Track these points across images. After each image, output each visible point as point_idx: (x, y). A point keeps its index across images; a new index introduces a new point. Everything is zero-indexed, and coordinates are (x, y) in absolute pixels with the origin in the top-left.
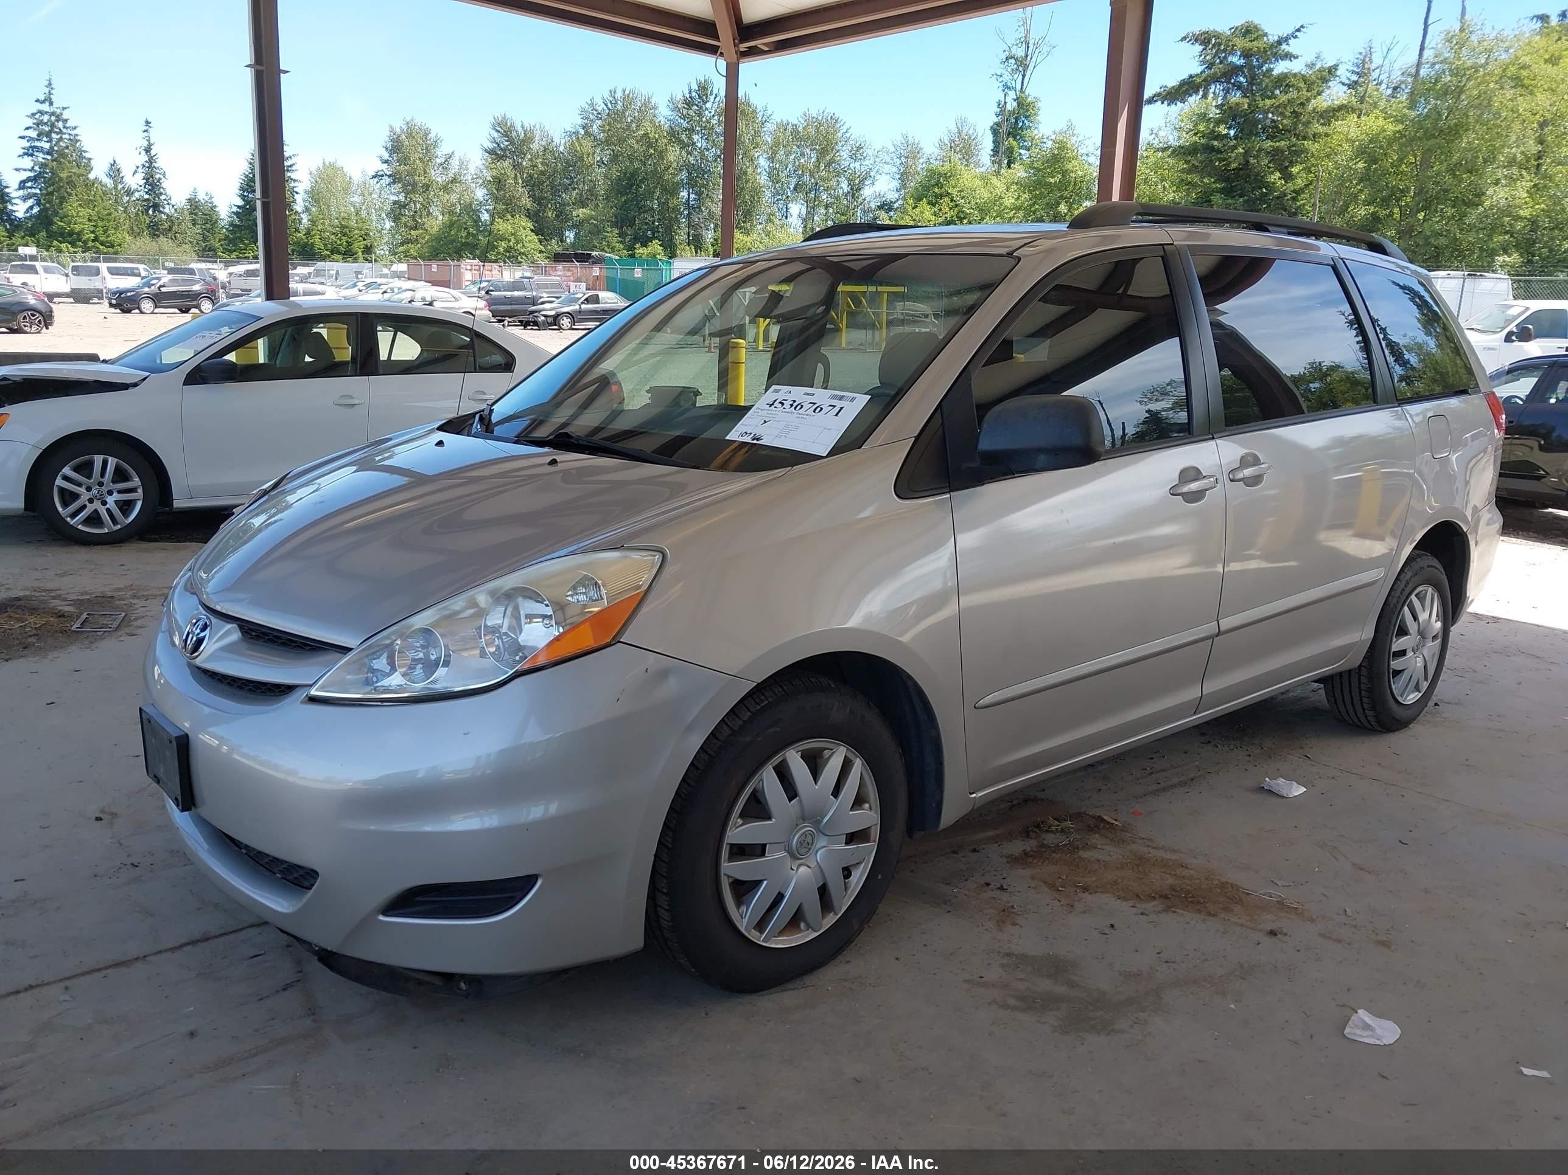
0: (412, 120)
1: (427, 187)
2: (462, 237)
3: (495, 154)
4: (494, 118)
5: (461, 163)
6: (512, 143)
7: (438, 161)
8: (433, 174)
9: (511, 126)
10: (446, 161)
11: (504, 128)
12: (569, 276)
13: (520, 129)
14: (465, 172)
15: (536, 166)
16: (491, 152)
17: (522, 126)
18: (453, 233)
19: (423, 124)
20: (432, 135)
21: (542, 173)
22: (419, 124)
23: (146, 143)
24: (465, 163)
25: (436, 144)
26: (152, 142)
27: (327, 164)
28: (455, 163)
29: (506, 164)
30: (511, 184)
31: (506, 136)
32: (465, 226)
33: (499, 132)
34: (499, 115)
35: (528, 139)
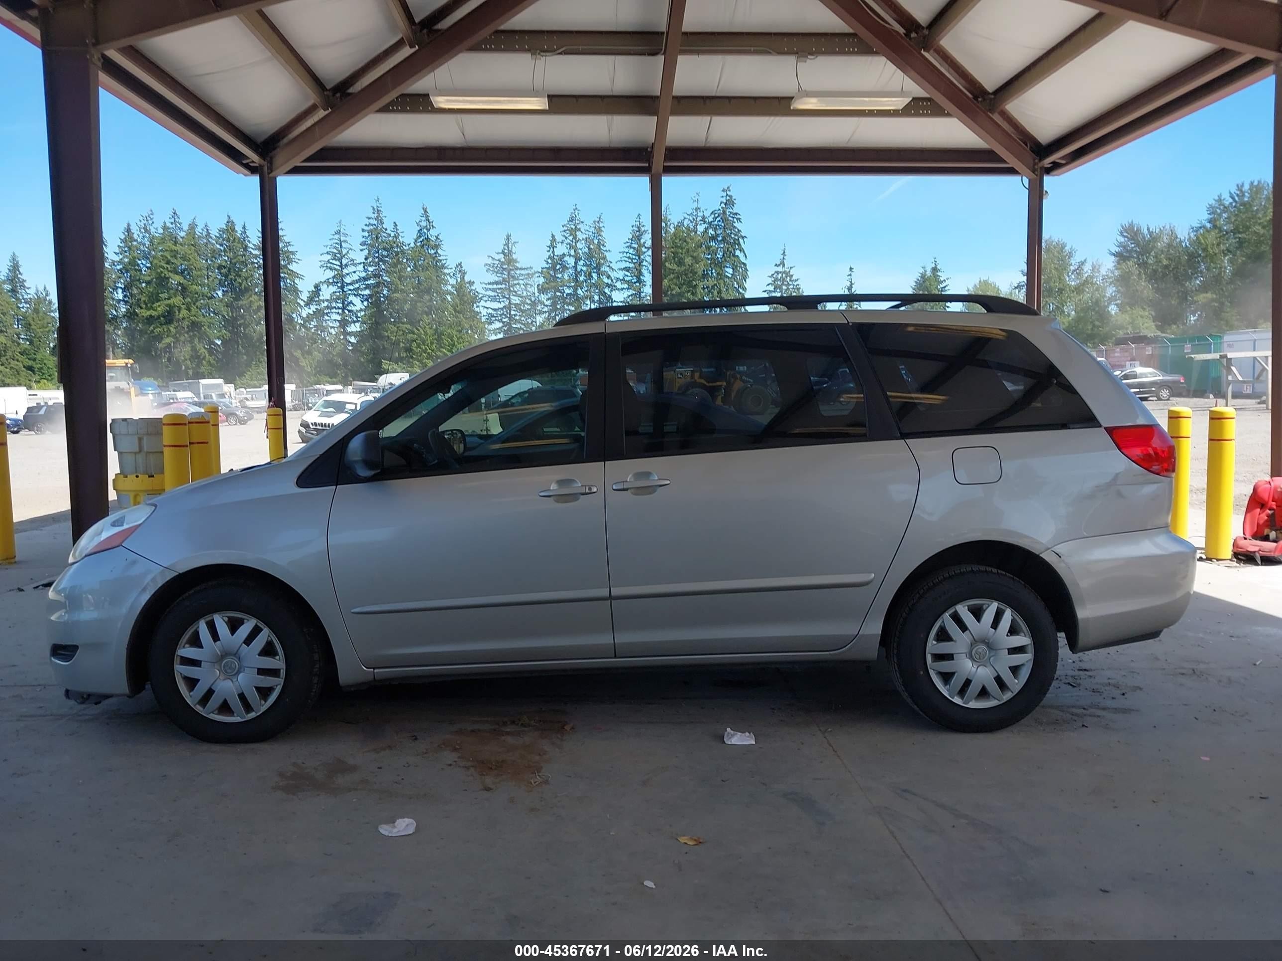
0: (1050, 238)
1: (1061, 291)
2: (1088, 329)
3: (1121, 257)
4: (1122, 226)
5: (1094, 267)
6: (1138, 245)
7: (1072, 268)
8: (1067, 279)
9: (1137, 230)
10: (1079, 267)
11: (1131, 232)
12: (1127, 357)
13: (1146, 232)
14: (1097, 274)
15: (1160, 262)
16: (1117, 255)
17: (1148, 229)
18: (1080, 326)
19: (1060, 240)
20: (1067, 248)
21: (1166, 267)
22: (1056, 240)
23: (848, 284)
24: (1097, 267)
25: (1070, 255)
26: (853, 282)
27: (982, 280)
28: (1087, 268)
29: (1130, 263)
30: (1134, 279)
31: (1133, 239)
32: (1091, 320)
33: (1125, 237)
34: (1126, 223)
35: (1154, 238)
